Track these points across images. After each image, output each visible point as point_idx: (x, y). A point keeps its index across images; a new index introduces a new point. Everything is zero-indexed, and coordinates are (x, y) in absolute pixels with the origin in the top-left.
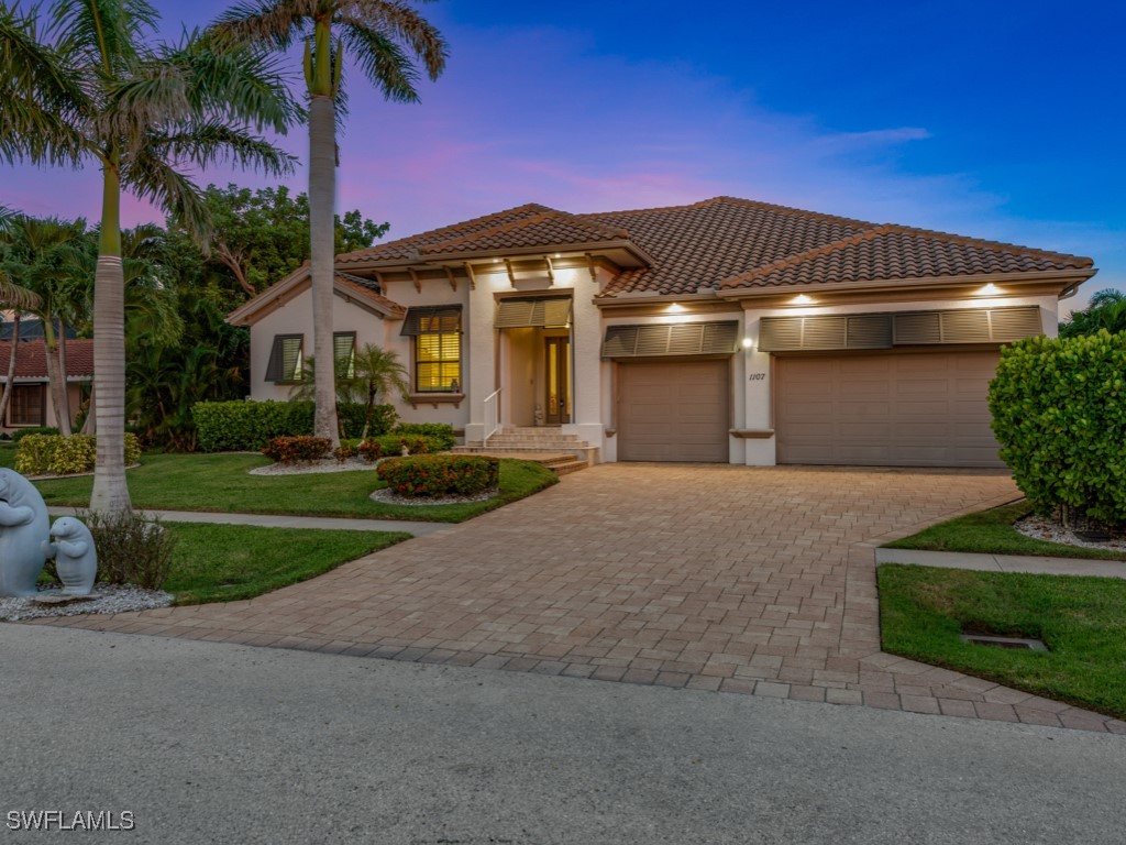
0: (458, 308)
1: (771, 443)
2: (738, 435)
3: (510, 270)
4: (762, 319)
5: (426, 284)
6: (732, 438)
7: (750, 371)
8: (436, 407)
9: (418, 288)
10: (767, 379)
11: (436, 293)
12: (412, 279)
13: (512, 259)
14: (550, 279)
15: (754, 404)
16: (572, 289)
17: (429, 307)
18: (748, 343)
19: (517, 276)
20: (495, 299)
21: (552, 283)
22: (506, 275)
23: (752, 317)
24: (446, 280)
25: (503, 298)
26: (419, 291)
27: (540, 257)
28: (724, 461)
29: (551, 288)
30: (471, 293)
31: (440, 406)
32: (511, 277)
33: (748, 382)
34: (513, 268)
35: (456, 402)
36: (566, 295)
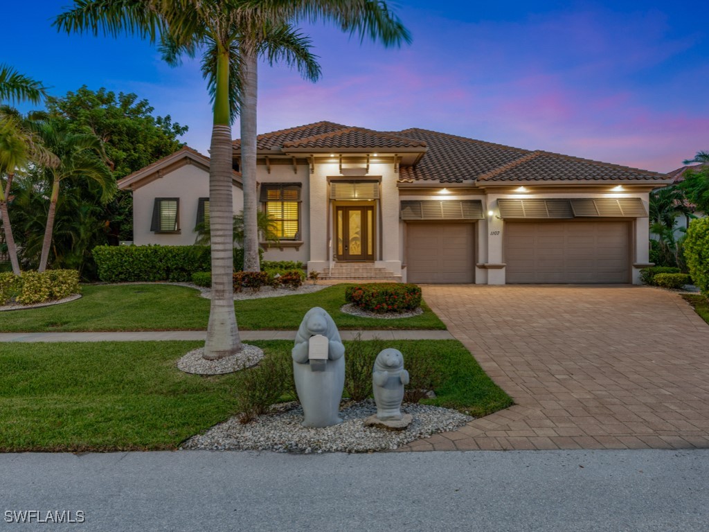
0: (299, 185)
1: (503, 271)
2: (484, 267)
3: (341, 162)
4: (498, 199)
5: (274, 168)
6: (477, 269)
7: (491, 230)
8: (282, 250)
9: (269, 170)
10: (500, 235)
11: (282, 174)
12: (266, 164)
13: (344, 155)
14: (367, 170)
15: (493, 248)
16: (381, 177)
17: (277, 183)
18: (490, 213)
19: (344, 166)
20: (327, 180)
21: (367, 172)
22: (338, 165)
23: (492, 198)
24: (290, 166)
25: (332, 180)
26: (269, 173)
27: (365, 155)
28: (472, 282)
29: (367, 175)
30: (311, 175)
31: (284, 249)
32: (340, 166)
33: (490, 237)
34: (343, 161)
35: (297, 247)
36: (377, 180)
